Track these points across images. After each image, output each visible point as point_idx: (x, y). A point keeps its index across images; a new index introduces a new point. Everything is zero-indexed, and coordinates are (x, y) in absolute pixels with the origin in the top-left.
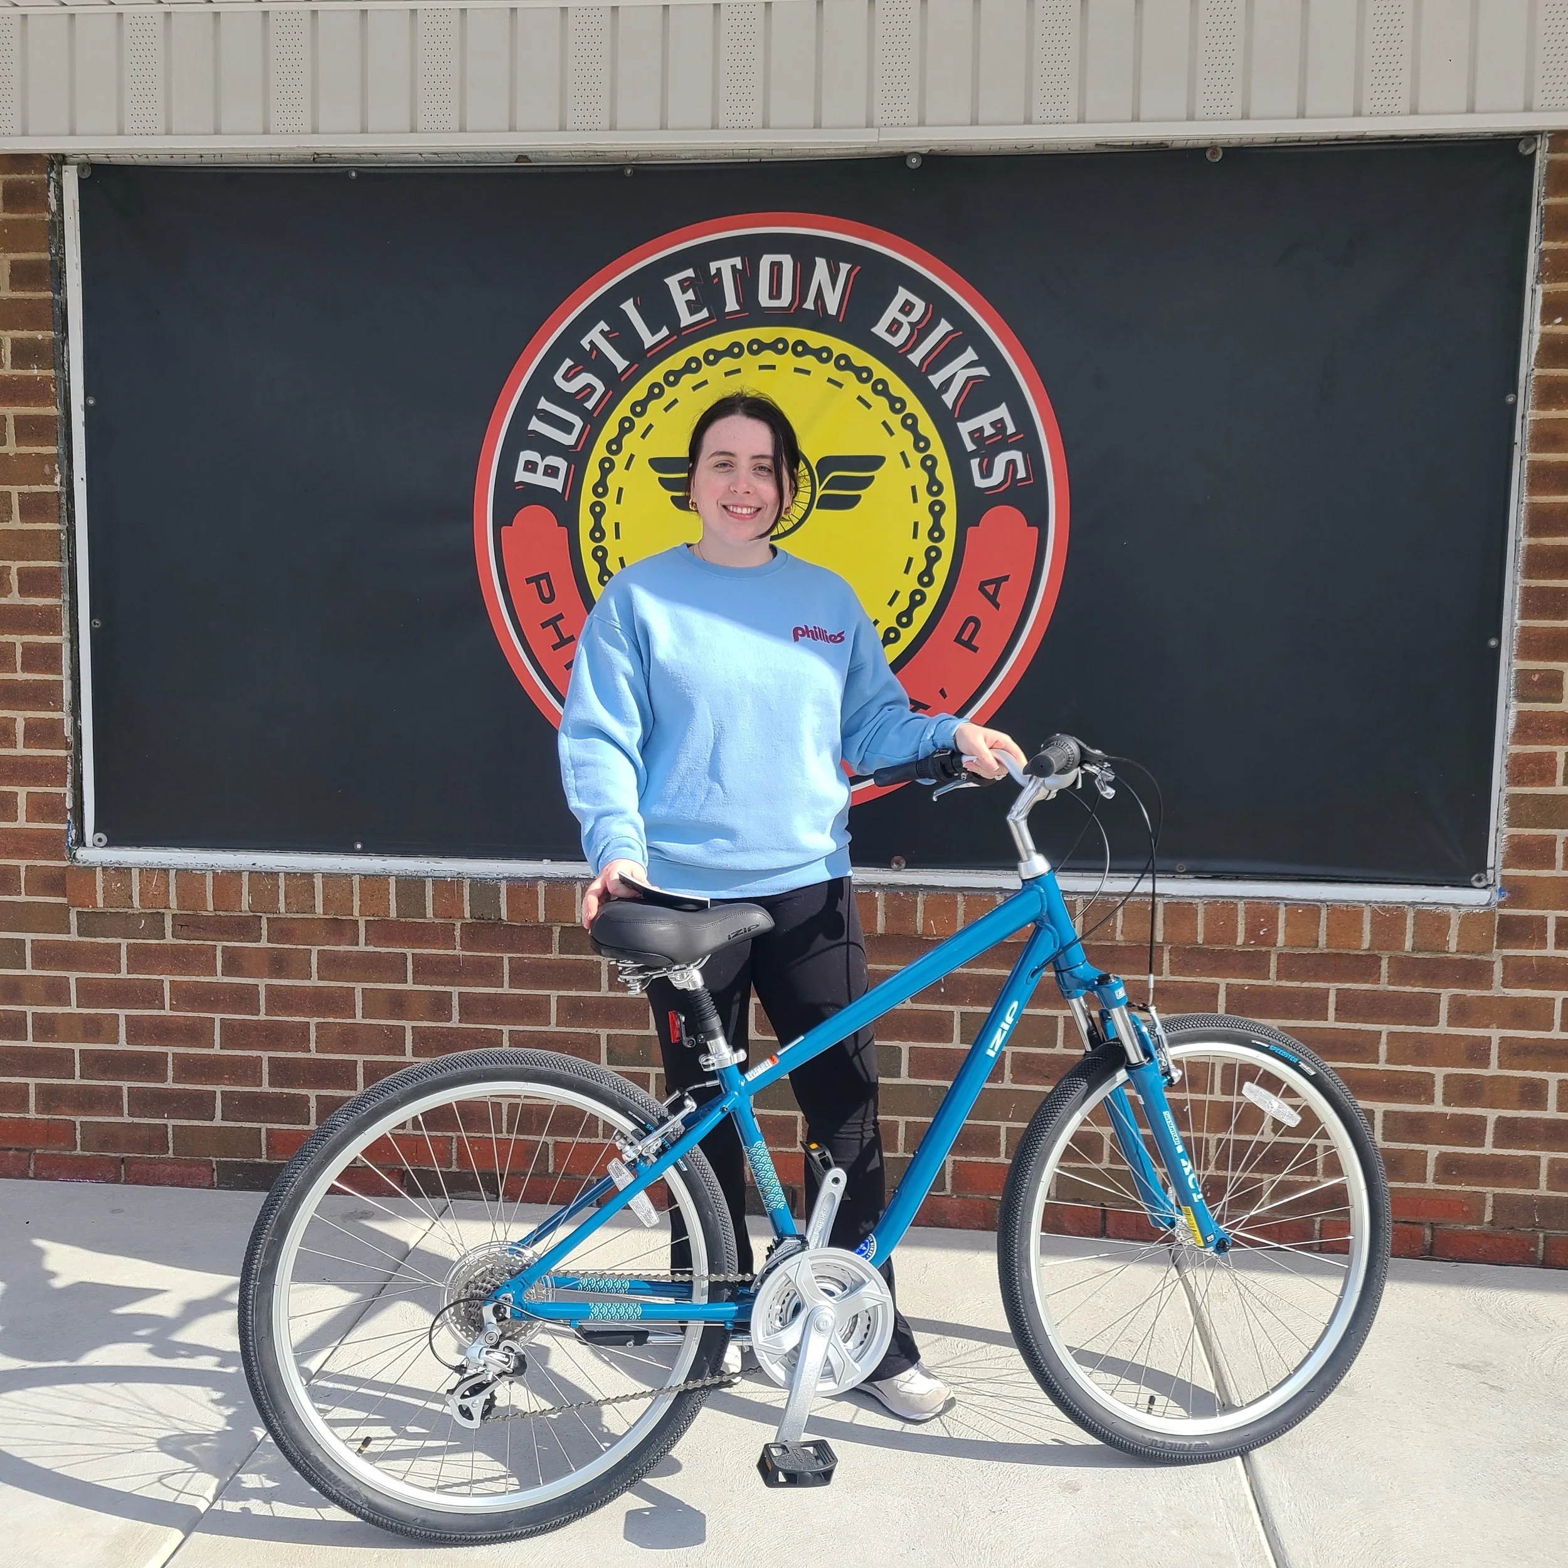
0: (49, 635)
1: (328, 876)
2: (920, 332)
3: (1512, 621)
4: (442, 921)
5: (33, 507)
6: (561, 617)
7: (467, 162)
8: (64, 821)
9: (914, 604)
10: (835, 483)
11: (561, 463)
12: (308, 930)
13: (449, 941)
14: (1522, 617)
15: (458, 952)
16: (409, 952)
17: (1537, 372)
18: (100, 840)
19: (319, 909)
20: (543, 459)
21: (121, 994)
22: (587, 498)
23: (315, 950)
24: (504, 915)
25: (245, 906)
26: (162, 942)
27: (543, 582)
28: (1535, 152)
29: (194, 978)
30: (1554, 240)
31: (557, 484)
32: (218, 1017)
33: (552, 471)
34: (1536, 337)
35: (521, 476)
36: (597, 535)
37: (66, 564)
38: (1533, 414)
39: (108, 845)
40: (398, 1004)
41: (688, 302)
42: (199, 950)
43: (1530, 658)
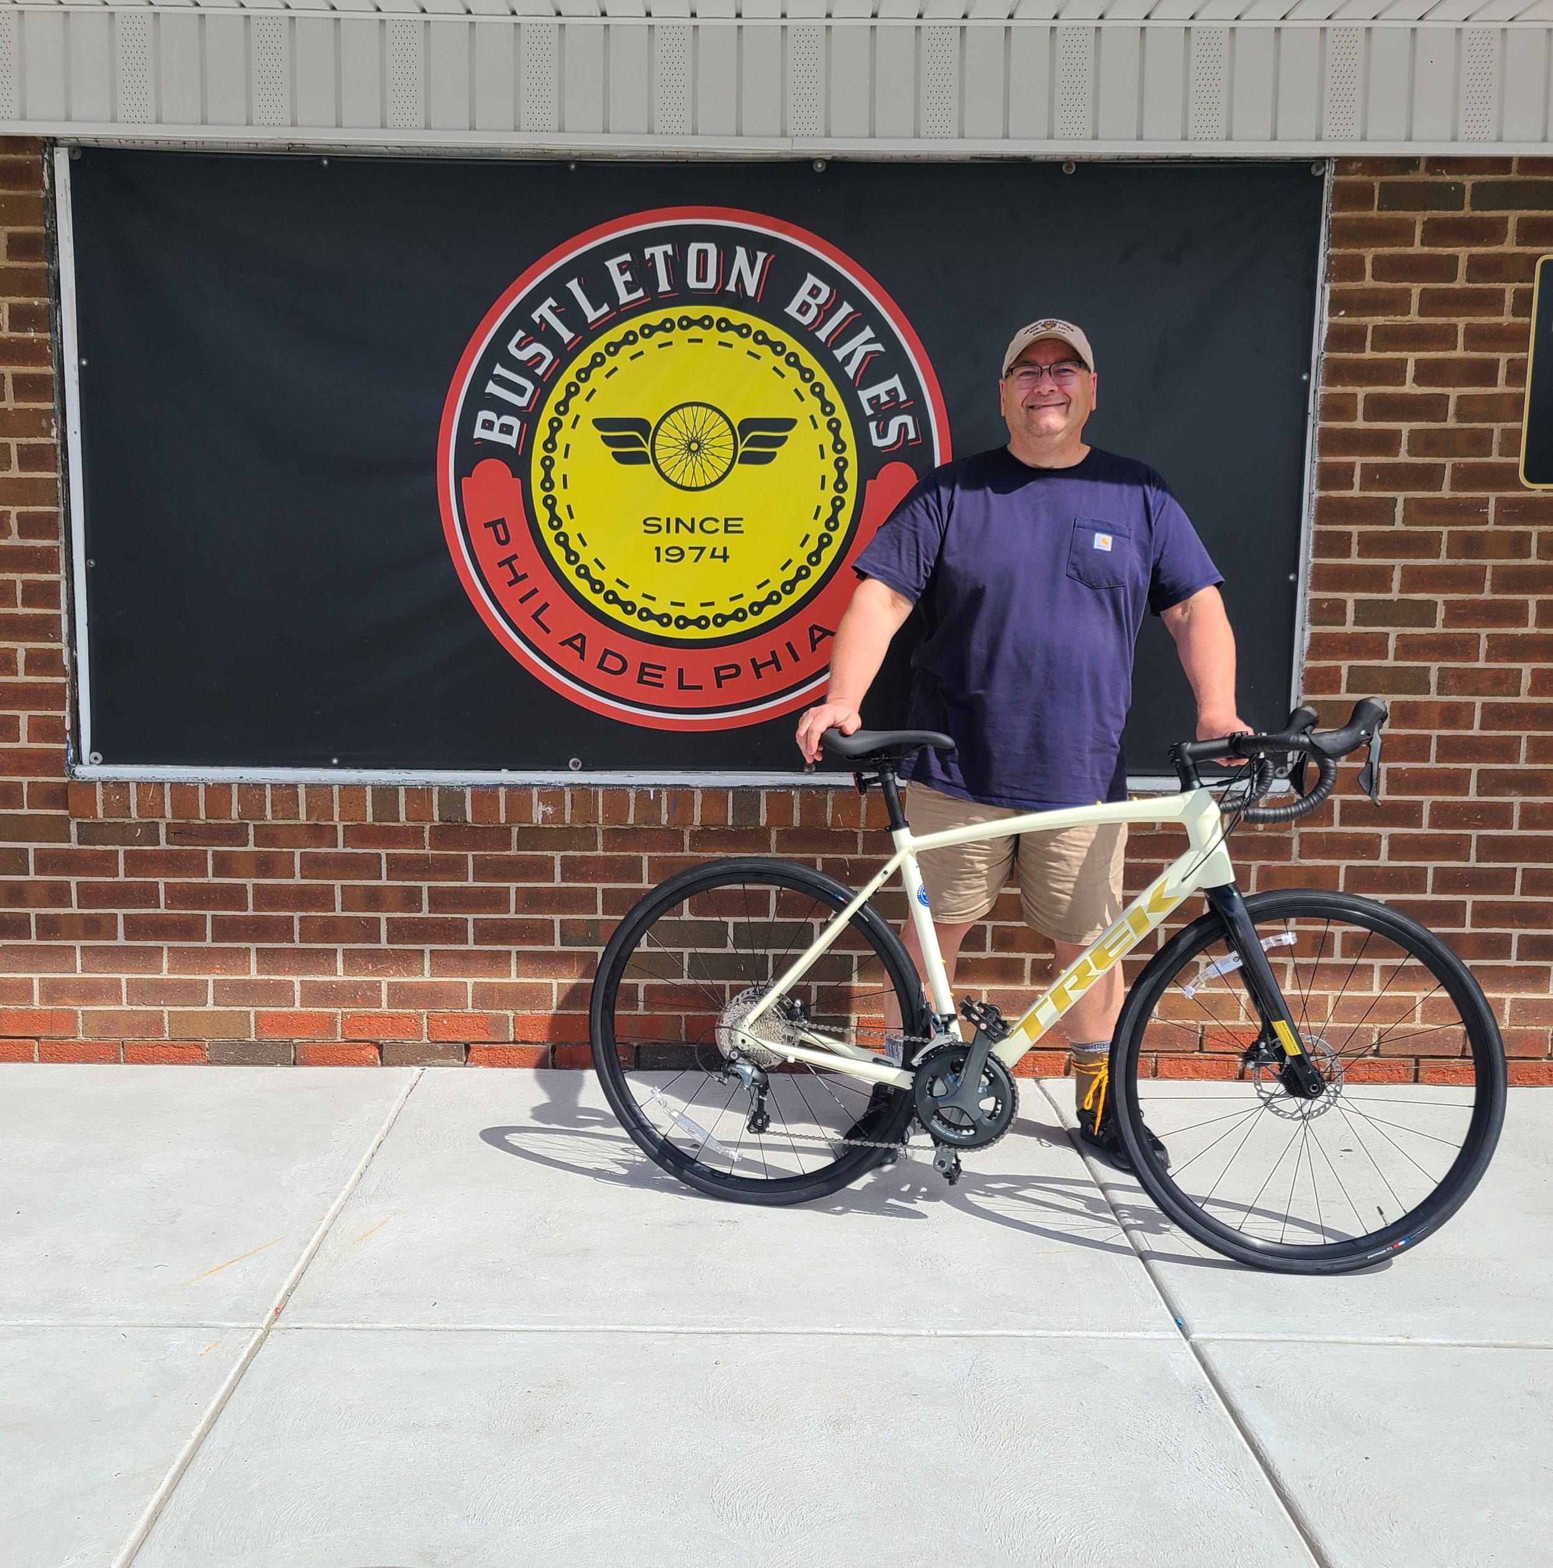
0: (47, 573)
1: (309, 787)
2: (827, 313)
3: (1307, 559)
4: (413, 824)
5: (31, 458)
6: (515, 557)
7: (428, 155)
8: (64, 741)
9: (822, 546)
10: (755, 442)
11: (514, 422)
12: (294, 836)
13: (418, 841)
14: (1315, 556)
15: (427, 851)
16: (383, 852)
17: (1326, 355)
18: (96, 758)
19: (303, 816)
20: (498, 418)
21: (119, 896)
22: (538, 453)
23: (298, 852)
24: (469, 818)
25: (234, 815)
26: (157, 848)
27: (500, 527)
28: (1324, 174)
29: (187, 880)
30: (1339, 247)
31: (511, 440)
32: (209, 914)
33: (506, 429)
34: (1325, 326)
35: (479, 433)
36: (547, 485)
37: (62, 510)
38: (1323, 390)
39: (102, 763)
40: (374, 899)
41: (626, 283)
42: (192, 855)
43: (1320, 590)
